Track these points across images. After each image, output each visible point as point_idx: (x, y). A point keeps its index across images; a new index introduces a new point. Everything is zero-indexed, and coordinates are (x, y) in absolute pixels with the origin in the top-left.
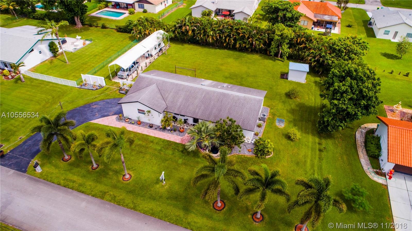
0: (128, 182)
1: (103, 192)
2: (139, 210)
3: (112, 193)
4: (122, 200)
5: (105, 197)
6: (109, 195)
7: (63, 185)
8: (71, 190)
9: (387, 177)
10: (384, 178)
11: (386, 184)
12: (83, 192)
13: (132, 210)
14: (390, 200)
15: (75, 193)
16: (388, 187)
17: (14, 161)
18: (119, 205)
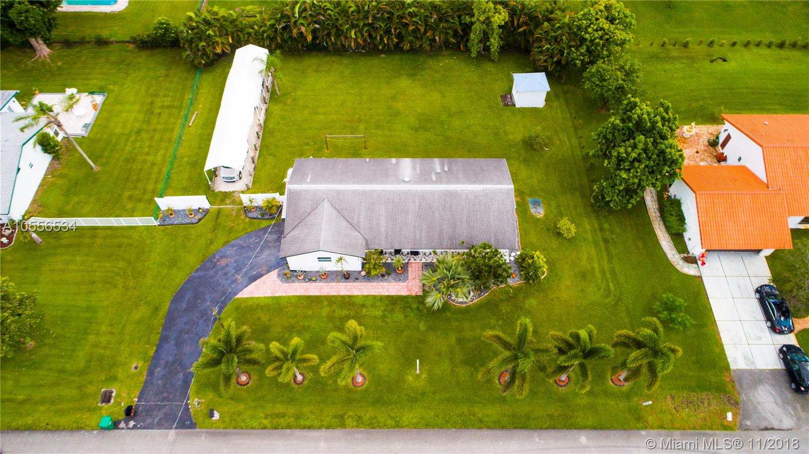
0: (364, 386)
1: (338, 415)
2: (406, 426)
3: (351, 413)
4: (373, 419)
5: (347, 422)
6: (349, 417)
7: (272, 427)
8: (288, 431)
9: (700, 263)
10: (695, 265)
11: (699, 274)
12: (309, 428)
13: (397, 429)
14: (708, 298)
15: (298, 432)
16: (704, 279)
17: (161, 414)
18: (374, 428)
